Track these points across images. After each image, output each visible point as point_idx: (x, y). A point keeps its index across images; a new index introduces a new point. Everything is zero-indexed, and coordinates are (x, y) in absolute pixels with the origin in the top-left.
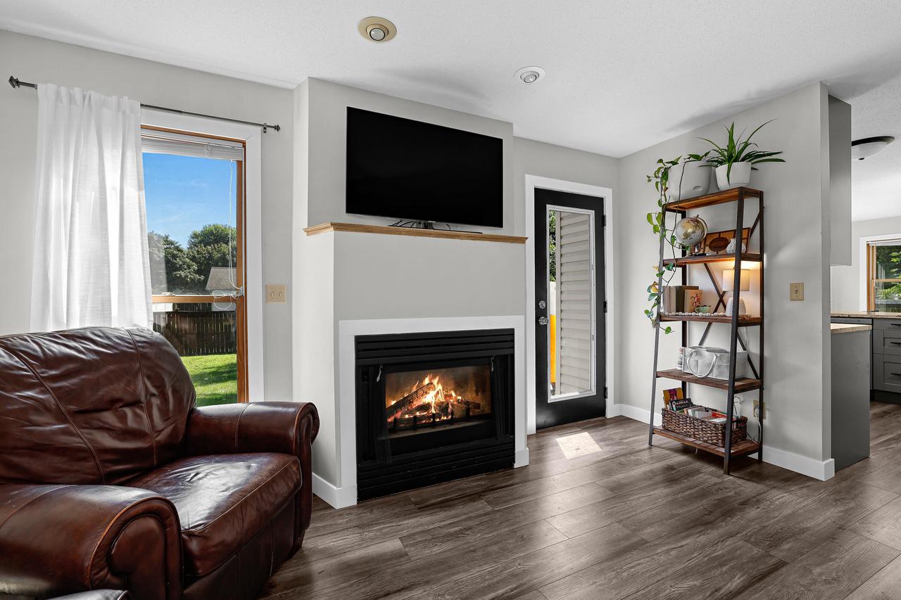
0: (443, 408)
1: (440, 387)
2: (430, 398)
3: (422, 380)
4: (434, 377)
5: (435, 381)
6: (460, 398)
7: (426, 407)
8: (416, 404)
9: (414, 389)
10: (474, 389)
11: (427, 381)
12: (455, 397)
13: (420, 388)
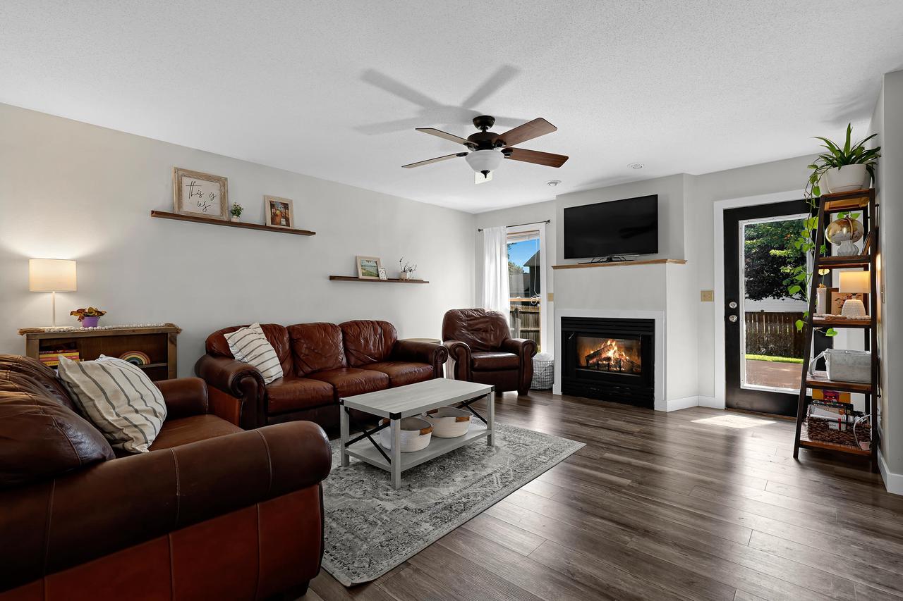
0: (618, 362)
1: (616, 348)
2: (610, 354)
3: (606, 342)
4: (612, 342)
5: (614, 344)
6: (627, 358)
7: (609, 359)
8: (604, 356)
9: (603, 347)
10: (637, 354)
11: (609, 343)
12: (625, 357)
13: (606, 346)
